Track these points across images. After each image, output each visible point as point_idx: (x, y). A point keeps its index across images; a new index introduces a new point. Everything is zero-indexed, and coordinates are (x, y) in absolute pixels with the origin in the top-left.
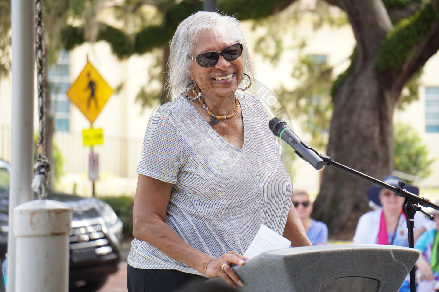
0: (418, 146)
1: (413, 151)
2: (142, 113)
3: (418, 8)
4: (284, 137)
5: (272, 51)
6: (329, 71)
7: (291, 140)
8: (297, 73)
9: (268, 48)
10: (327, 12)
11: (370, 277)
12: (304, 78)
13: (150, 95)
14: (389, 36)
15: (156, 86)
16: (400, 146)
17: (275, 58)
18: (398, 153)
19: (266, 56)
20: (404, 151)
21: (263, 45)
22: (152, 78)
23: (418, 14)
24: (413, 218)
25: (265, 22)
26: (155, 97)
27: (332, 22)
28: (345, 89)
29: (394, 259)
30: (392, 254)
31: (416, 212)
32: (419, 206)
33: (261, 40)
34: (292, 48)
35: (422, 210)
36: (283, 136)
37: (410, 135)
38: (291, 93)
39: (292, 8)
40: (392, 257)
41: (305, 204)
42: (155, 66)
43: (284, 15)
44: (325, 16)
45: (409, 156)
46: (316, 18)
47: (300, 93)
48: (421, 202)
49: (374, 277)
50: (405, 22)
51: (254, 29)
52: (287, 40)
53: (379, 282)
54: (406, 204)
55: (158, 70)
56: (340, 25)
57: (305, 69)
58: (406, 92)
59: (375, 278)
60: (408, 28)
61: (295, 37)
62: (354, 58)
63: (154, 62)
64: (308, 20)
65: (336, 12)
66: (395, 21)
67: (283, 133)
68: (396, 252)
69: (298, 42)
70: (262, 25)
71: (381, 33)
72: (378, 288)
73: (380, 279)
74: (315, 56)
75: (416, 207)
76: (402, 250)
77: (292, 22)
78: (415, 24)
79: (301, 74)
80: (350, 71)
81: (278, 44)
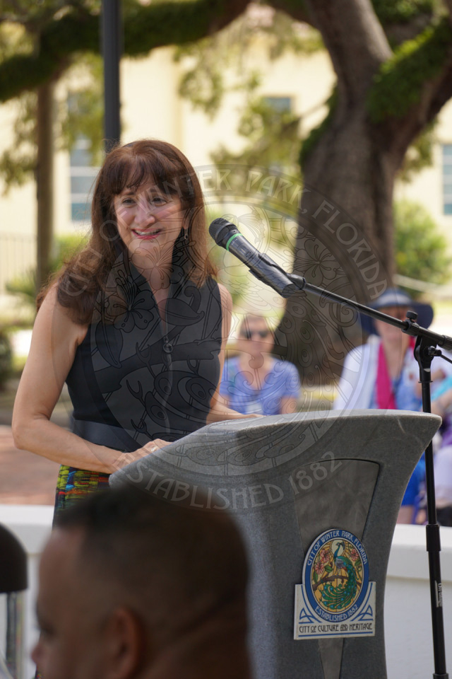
0: (432, 235)
1: (424, 243)
2: (6, 193)
3: (429, 24)
4: (232, 249)
5: (206, 93)
6: (295, 124)
7: (243, 252)
8: (247, 127)
9: (199, 89)
10: (290, 30)
11: (366, 459)
12: (257, 135)
13: (18, 165)
14: (386, 68)
15: (28, 150)
16: (405, 237)
17: (211, 105)
18: (401, 247)
19: (197, 102)
20: (411, 244)
21: (192, 85)
22: (20, 138)
23: (429, 32)
24: (429, 366)
25: (195, 48)
26: (26, 169)
27: (298, 47)
28: (321, 152)
29: (403, 430)
30: (399, 423)
31: (433, 358)
32: (438, 348)
33: (189, 76)
34: (237, 88)
35: (443, 354)
36: (231, 247)
37: (419, 220)
38: (237, 159)
39: (236, 26)
40: (399, 428)
41: (263, 334)
42: (26, 120)
43: (224, 37)
44: (287, 37)
45: (419, 252)
46: (273, 40)
47: (251, 160)
48: (441, 343)
49: (371, 459)
50: (410, 46)
51: (177, 59)
52: (230, 77)
53: (380, 466)
54: (419, 346)
55: (30, 126)
56: (310, 51)
57: (258, 121)
58: (412, 153)
59: (375, 460)
60: (415, 55)
61: (240, 72)
62: (333, 102)
63: (24, 112)
64: (261, 44)
65: (304, 32)
66: (394, 44)
67: (231, 242)
68: (405, 420)
69: (246, 78)
70: (190, 54)
71: (373, 63)
72: (379, 475)
73: (381, 461)
74: (273, 99)
75: (433, 350)
76: (415, 417)
77: (236, 48)
78: (425, 49)
79: (252, 129)
80: (328, 123)
81: (216, 82)
